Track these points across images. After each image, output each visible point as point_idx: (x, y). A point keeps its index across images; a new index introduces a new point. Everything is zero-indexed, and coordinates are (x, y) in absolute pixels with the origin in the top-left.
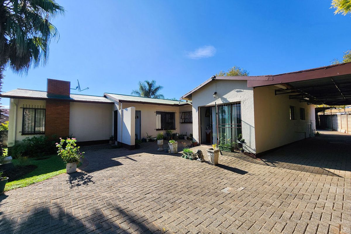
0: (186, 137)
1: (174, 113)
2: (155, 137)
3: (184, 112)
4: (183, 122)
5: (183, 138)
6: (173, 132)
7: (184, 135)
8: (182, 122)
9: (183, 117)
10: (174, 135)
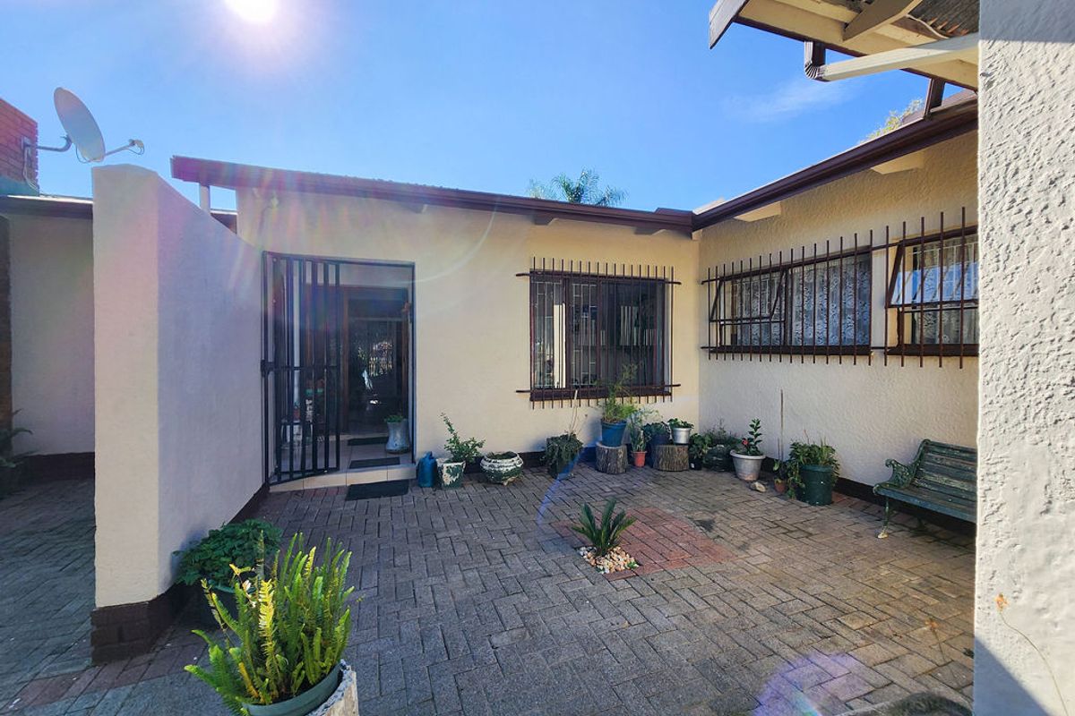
0: (748, 465)
1: (663, 282)
2: (509, 455)
3: (733, 278)
4: (728, 343)
5: (729, 466)
6: (654, 410)
7: (731, 442)
8: (714, 344)
9: (725, 312)
10: (659, 436)
